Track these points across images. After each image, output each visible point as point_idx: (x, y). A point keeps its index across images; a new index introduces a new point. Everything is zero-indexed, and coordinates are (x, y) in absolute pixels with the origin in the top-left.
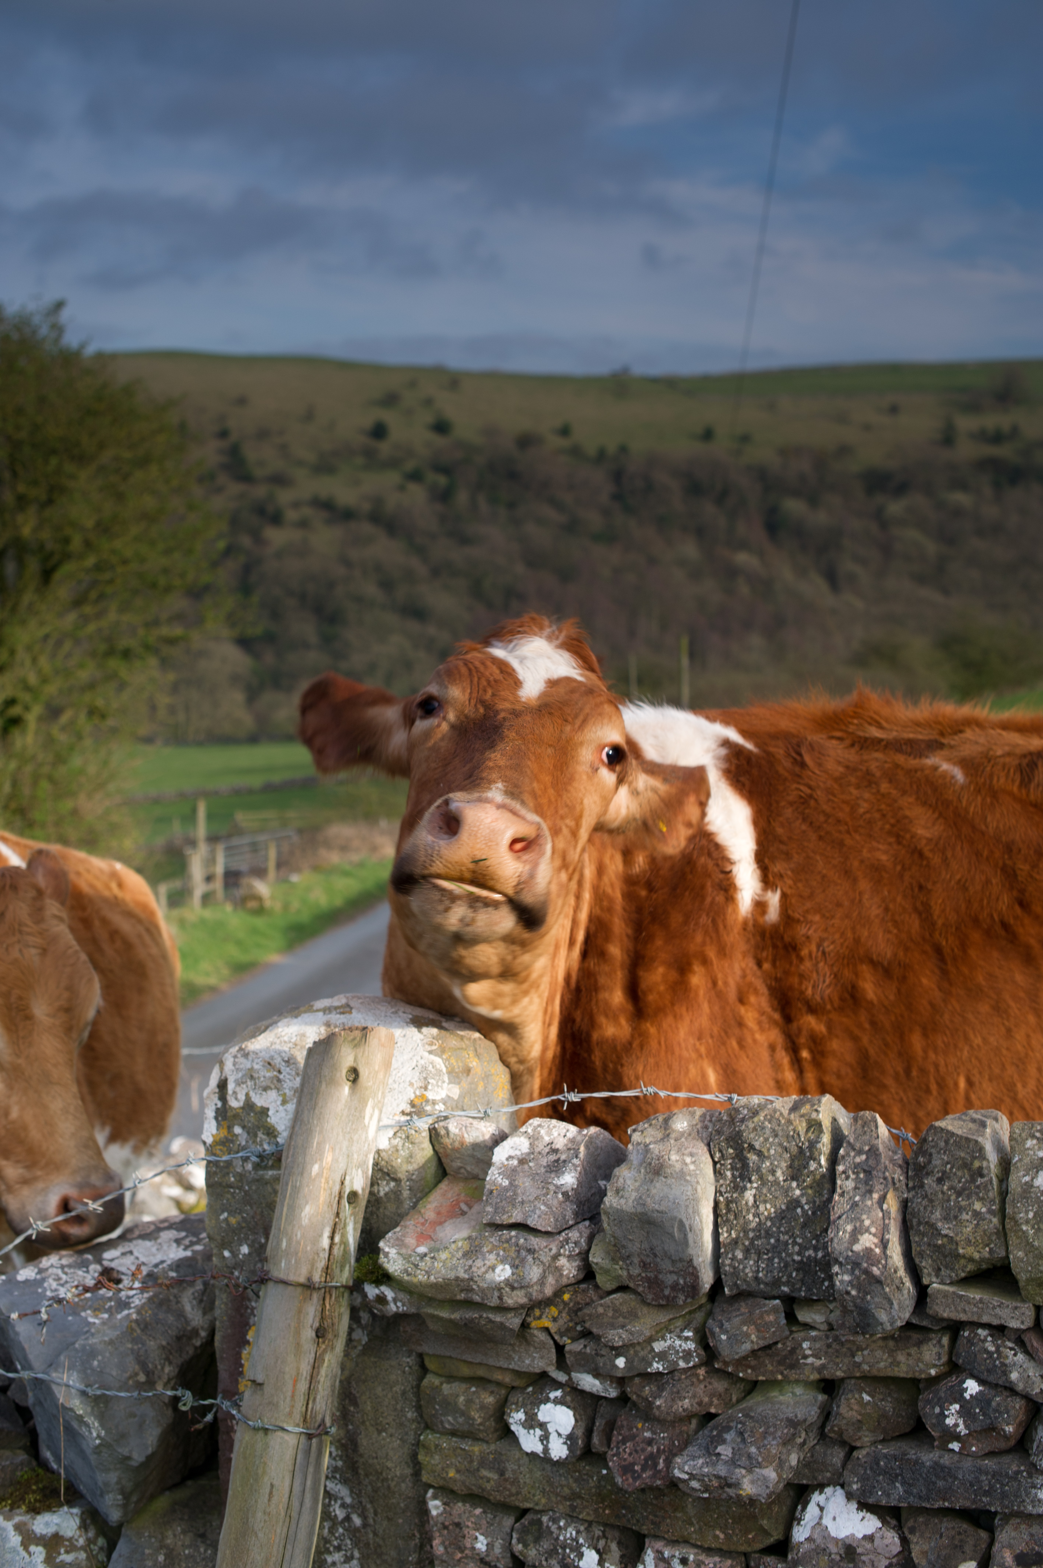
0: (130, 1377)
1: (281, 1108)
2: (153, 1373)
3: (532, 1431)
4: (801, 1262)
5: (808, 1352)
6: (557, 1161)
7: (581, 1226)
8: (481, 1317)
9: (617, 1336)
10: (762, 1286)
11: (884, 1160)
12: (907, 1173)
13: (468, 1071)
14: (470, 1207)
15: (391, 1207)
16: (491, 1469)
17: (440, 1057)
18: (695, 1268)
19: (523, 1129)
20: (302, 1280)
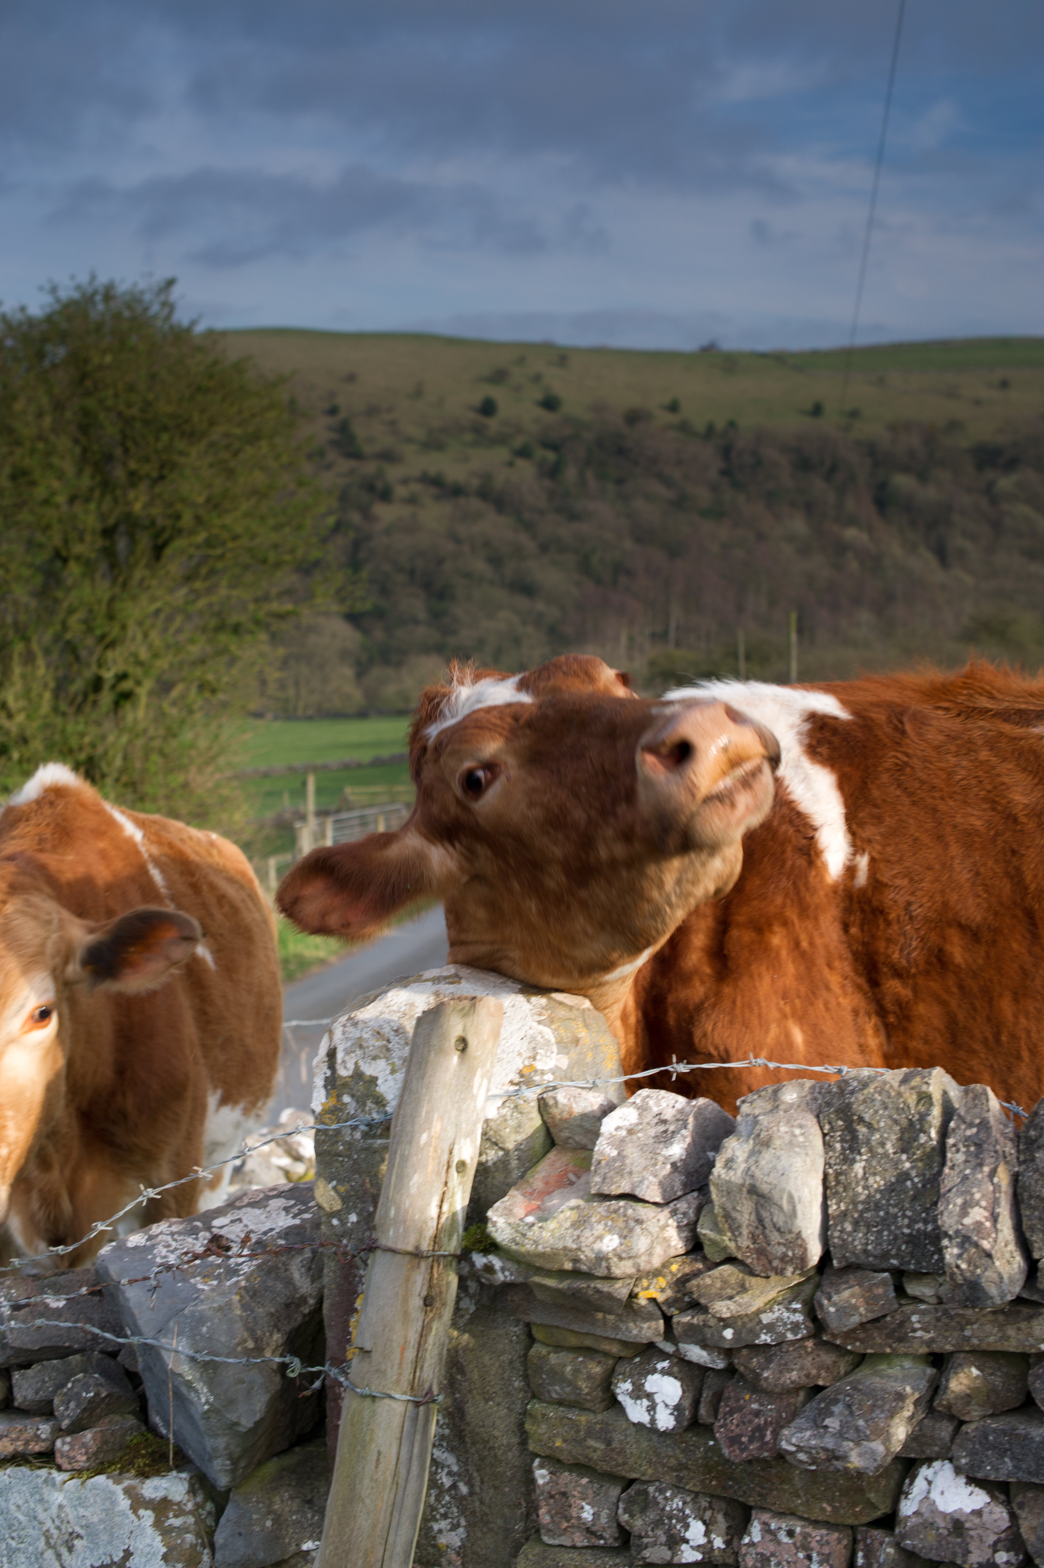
0: (238, 1344)
1: (390, 1077)
2: (262, 1340)
3: (639, 1402)
4: (910, 1235)
5: (917, 1326)
6: (665, 1131)
7: (689, 1197)
8: (589, 1287)
9: (723, 1308)
10: (871, 1259)
11: (995, 1133)
12: (1018, 1146)
13: (576, 1041)
14: (579, 1178)
15: (499, 1177)
16: (598, 1439)
17: (549, 1027)
18: (803, 1240)
19: (632, 1100)
20: (410, 1248)
